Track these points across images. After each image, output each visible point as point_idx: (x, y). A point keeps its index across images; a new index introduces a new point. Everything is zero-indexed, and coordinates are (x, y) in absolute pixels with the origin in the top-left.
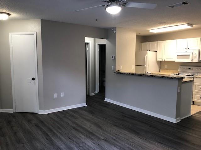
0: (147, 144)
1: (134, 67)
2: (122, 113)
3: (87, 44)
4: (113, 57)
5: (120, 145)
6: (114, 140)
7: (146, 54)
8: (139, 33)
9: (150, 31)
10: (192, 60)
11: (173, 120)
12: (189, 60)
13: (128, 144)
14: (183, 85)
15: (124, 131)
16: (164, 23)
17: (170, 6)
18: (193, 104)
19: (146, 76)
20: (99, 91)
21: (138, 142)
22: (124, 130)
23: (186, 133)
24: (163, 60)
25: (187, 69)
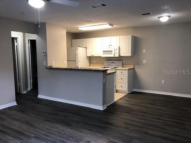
0: (77, 133)
1: (66, 62)
2: (56, 107)
3: (15, 39)
4: (44, 52)
5: (52, 139)
6: (46, 135)
7: (77, 50)
8: (70, 30)
9: (79, 29)
10: (114, 55)
11: (101, 108)
12: (112, 56)
13: (60, 137)
14: (107, 77)
15: (56, 125)
16: (90, 22)
17: (92, 7)
18: (117, 92)
19: (76, 70)
20: (32, 88)
21: (69, 133)
22: (56, 123)
23: (111, 117)
24: (92, 55)
25: (111, 63)
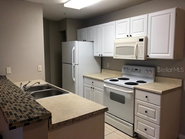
7: (74, 45)
24: (100, 55)
25: (132, 70)
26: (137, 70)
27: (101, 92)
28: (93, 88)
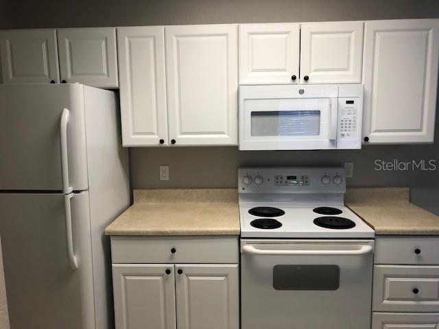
10: (334, 141)
24: (162, 141)
25: (279, 181)
26: (294, 178)
27: (222, 278)
28: (180, 272)
